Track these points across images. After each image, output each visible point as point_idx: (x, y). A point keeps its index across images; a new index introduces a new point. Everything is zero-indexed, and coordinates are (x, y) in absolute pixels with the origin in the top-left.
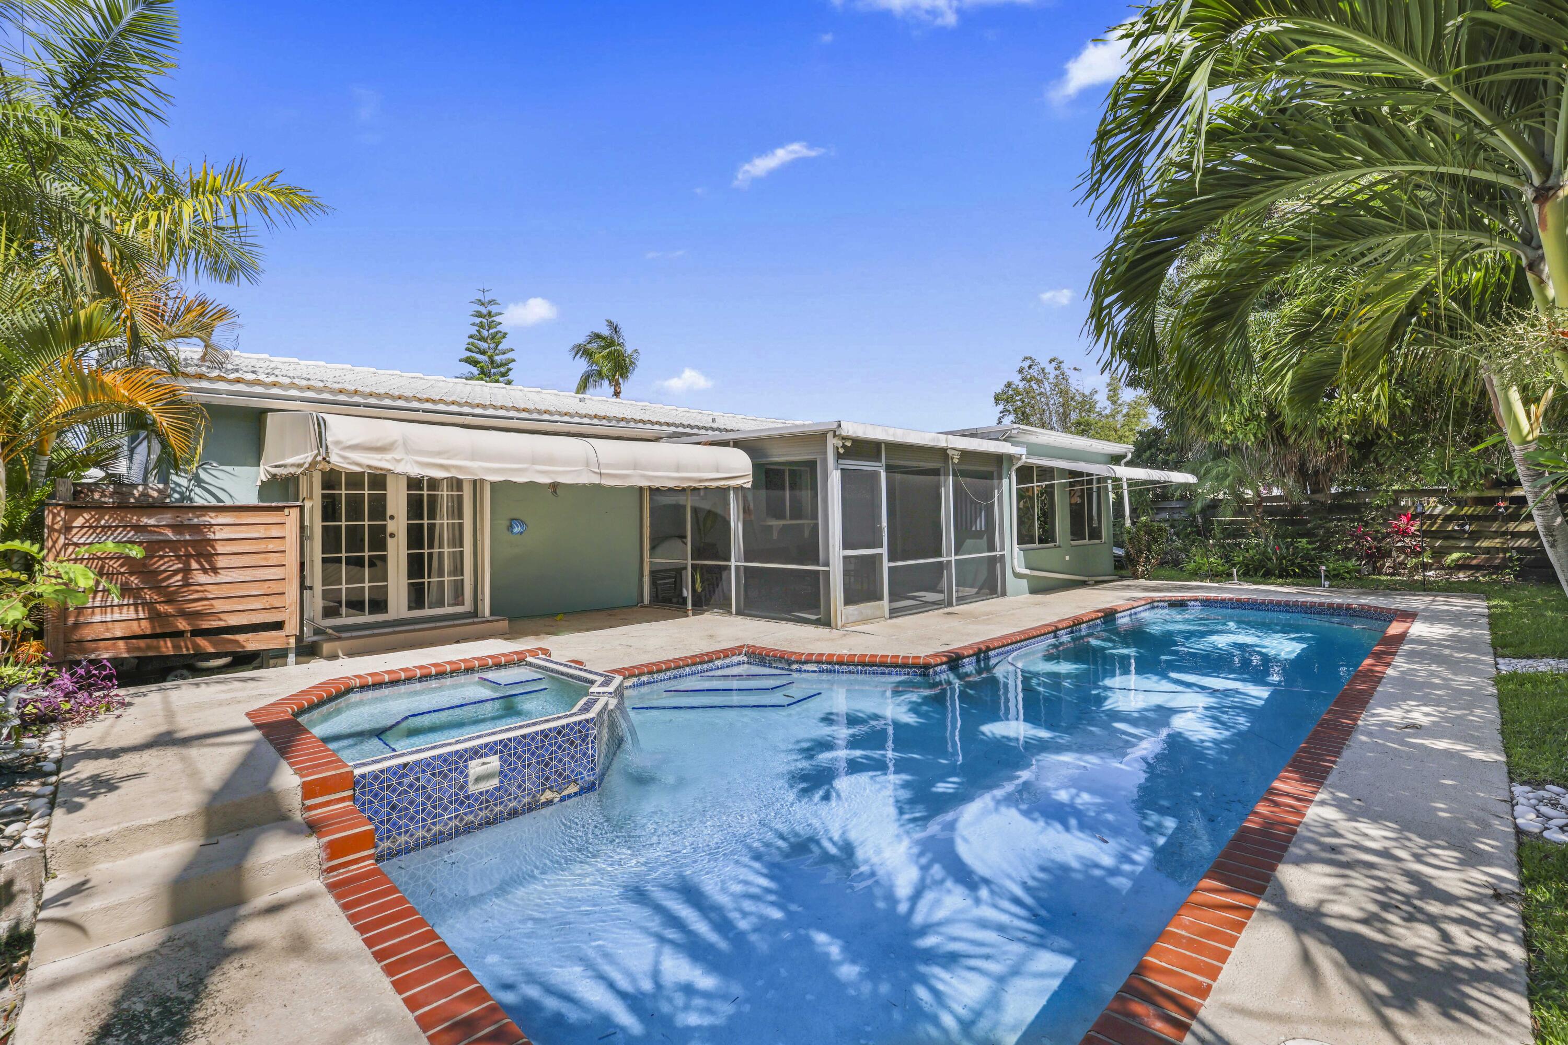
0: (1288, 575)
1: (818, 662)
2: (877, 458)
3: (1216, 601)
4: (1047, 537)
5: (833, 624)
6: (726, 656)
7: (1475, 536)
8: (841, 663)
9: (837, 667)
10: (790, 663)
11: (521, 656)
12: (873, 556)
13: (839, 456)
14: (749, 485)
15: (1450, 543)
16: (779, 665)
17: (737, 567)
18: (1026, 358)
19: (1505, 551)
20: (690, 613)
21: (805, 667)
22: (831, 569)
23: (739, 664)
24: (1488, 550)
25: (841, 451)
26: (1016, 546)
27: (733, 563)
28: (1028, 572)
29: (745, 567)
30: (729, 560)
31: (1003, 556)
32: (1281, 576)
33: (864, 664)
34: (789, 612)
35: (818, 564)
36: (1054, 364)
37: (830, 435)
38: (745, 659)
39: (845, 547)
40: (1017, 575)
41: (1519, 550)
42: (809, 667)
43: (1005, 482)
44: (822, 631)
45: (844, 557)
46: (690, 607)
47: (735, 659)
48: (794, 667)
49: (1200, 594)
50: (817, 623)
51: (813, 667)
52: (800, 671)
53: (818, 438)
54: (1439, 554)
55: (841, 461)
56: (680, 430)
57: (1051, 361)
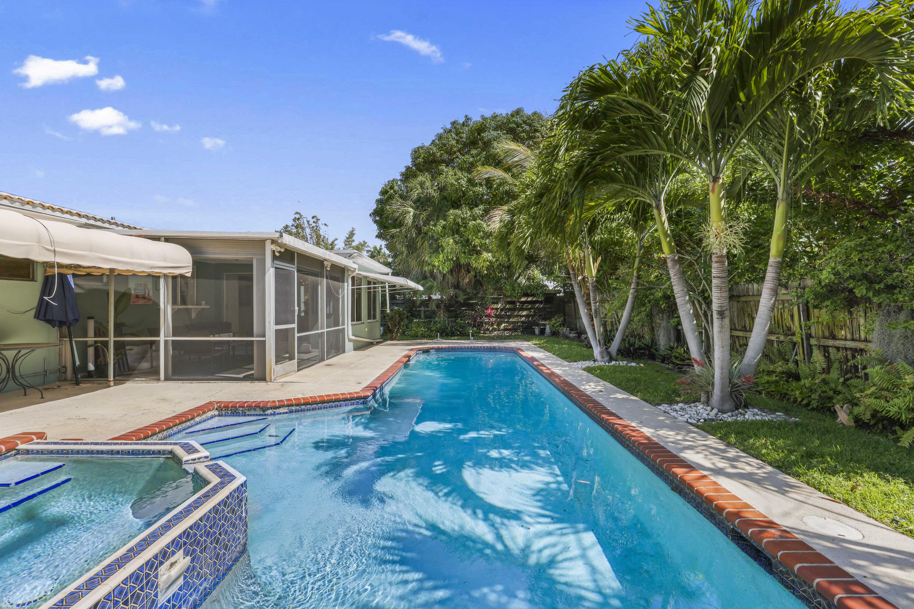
0: (455, 336)
1: (288, 406)
2: (292, 261)
3: (442, 348)
4: (359, 319)
5: (268, 378)
6: (204, 413)
7: (509, 317)
8: (306, 404)
9: (303, 407)
10: (264, 409)
11: (10, 445)
12: (287, 330)
13: (275, 258)
14: (189, 275)
15: (502, 320)
16: (252, 412)
17: (166, 342)
18: (297, 213)
19: (518, 322)
20: (112, 383)
21: (277, 411)
22: (267, 339)
23: (212, 417)
24: (513, 323)
25: (277, 254)
26: (350, 323)
27: (162, 339)
28: (354, 338)
29: (173, 341)
30: (158, 335)
31: (344, 329)
32: (451, 336)
33: (323, 402)
34: (213, 374)
35: (252, 336)
36: (315, 220)
37: (268, 243)
38: (216, 413)
39: (277, 323)
40: (350, 340)
41: (522, 322)
42: (282, 410)
43: (346, 284)
44: (262, 384)
45: (276, 331)
46: (111, 378)
47: (210, 414)
48: (269, 412)
49: (436, 346)
50: (249, 378)
51: (285, 410)
52: (274, 414)
53: (259, 243)
54: (499, 324)
55: (275, 262)
56: (92, 222)
57: (313, 217)
